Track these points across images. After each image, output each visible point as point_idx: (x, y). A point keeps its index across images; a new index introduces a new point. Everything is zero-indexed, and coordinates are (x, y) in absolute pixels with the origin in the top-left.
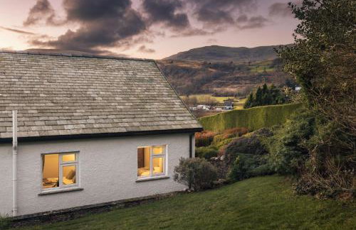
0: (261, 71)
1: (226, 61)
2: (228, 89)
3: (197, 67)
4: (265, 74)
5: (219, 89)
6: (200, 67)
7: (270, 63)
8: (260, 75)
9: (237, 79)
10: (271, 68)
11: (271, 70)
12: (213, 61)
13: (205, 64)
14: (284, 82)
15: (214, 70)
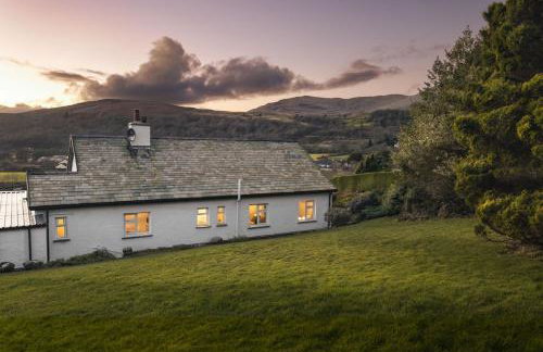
0: (358, 125)
1: (320, 113)
2: (321, 145)
3: (288, 120)
4: (362, 128)
5: (311, 145)
6: (291, 121)
7: (367, 116)
8: (357, 130)
9: (332, 134)
10: (368, 122)
11: (368, 124)
12: (305, 114)
13: (296, 117)
14: (383, 138)
15: (306, 124)
